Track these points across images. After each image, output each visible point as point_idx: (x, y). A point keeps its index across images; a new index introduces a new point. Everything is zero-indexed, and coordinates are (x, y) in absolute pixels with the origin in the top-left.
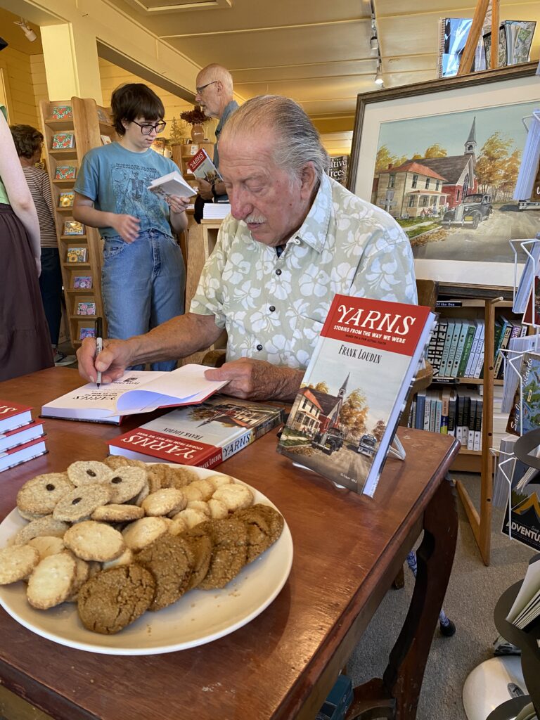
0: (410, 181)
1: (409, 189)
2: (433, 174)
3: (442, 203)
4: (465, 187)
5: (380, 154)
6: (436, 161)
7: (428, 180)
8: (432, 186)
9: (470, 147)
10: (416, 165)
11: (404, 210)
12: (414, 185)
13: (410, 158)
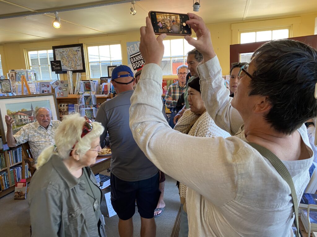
0: (19, 117)
1: (19, 118)
2: (25, 114)
3: (29, 120)
4: (34, 116)
5: (7, 111)
6: (25, 112)
7: (24, 116)
8: (26, 117)
9: (32, 109)
10: (20, 113)
11: (20, 123)
12: (20, 117)
13: (17, 111)
